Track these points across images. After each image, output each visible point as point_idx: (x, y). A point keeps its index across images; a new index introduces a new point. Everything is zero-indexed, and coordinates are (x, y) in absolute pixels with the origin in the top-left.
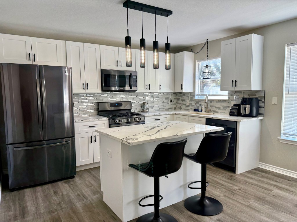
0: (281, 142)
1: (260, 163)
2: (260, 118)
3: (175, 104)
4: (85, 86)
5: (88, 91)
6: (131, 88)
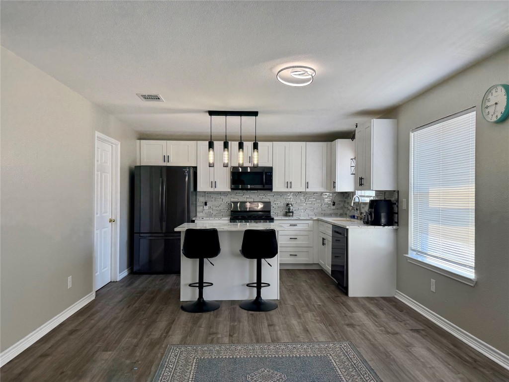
0: (408, 261)
1: (397, 292)
2: (394, 227)
3: (342, 208)
4: (214, 184)
5: (216, 190)
6: (264, 186)
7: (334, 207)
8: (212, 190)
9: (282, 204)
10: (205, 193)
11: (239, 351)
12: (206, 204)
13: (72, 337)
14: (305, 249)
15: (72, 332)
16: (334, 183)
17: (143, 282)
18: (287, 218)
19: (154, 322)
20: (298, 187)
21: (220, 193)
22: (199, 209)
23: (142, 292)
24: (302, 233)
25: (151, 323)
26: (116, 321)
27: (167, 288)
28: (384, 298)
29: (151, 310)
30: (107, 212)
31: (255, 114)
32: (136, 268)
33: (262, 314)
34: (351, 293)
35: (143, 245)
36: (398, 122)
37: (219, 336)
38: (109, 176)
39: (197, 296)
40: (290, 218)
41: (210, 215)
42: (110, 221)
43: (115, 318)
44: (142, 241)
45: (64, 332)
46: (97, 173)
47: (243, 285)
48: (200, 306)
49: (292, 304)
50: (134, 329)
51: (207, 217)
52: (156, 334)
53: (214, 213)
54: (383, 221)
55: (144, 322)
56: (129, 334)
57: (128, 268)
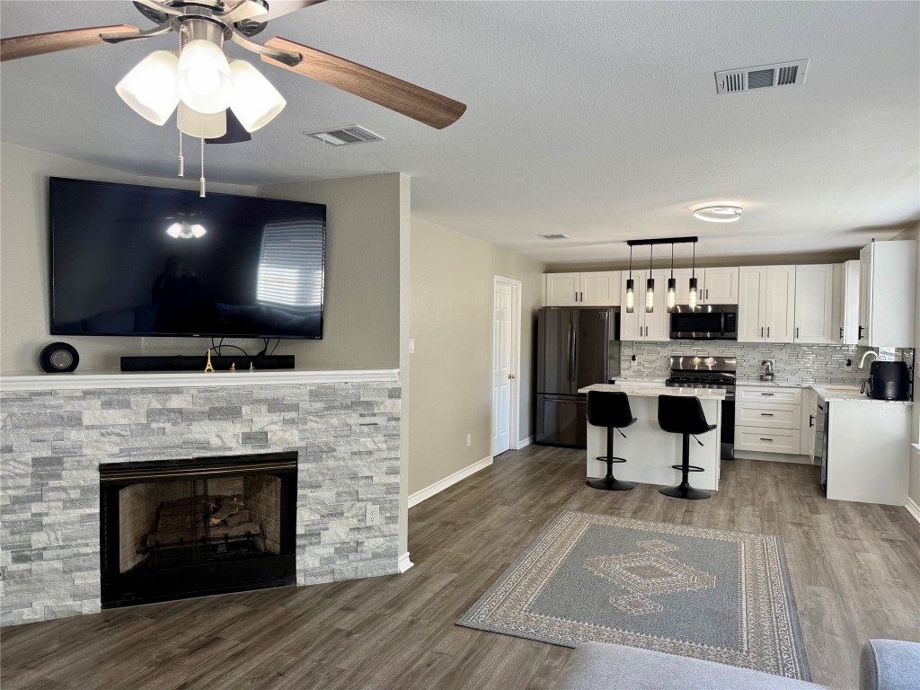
1: (908, 499)
2: (907, 403)
4: (644, 331)
5: (647, 339)
6: (722, 334)
7: (850, 369)
8: (642, 339)
9: (756, 361)
10: (632, 344)
11: (639, 525)
12: (634, 358)
13: (473, 491)
14: (787, 432)
15: (472, 488)
16: (841, 330)
17: (546, 453)
18: (763, 384)
19: (554, 490)
20: (780, 335)
21: (655, 343)
22: (624, 365)
23: (544, 464)
24: (781, 407)
25: (550, 491)
26: (514, 485)
27: (574, 463)
28: (884, 507)
29: (551, 481)
30: (505, 367)
31: (694, 239)
32: (539, 438)
33: (685, 501)
34: (830, 495)
35: (549, 408)
36: (917, 243)
37: (622, 511)
38: (508, 323)
39: (606, 473)
40: (766, 384)
41: (639, 374)
42: (510, 377)
43: (513, 483)
44: (547, 403)
45: (465, 487)
46: (496, 322)
47: (669, 467)
48: (609, 483)
49: (732, 496)
50: (532, 493)
51: (635, 377)
52: (554, 500)
53: (646, 371)
54: (890, 392)
55: (542, 489)
56: (526, 497)
57: (530, 436)
